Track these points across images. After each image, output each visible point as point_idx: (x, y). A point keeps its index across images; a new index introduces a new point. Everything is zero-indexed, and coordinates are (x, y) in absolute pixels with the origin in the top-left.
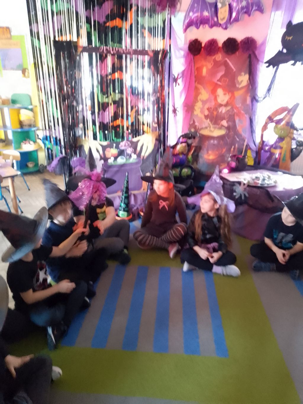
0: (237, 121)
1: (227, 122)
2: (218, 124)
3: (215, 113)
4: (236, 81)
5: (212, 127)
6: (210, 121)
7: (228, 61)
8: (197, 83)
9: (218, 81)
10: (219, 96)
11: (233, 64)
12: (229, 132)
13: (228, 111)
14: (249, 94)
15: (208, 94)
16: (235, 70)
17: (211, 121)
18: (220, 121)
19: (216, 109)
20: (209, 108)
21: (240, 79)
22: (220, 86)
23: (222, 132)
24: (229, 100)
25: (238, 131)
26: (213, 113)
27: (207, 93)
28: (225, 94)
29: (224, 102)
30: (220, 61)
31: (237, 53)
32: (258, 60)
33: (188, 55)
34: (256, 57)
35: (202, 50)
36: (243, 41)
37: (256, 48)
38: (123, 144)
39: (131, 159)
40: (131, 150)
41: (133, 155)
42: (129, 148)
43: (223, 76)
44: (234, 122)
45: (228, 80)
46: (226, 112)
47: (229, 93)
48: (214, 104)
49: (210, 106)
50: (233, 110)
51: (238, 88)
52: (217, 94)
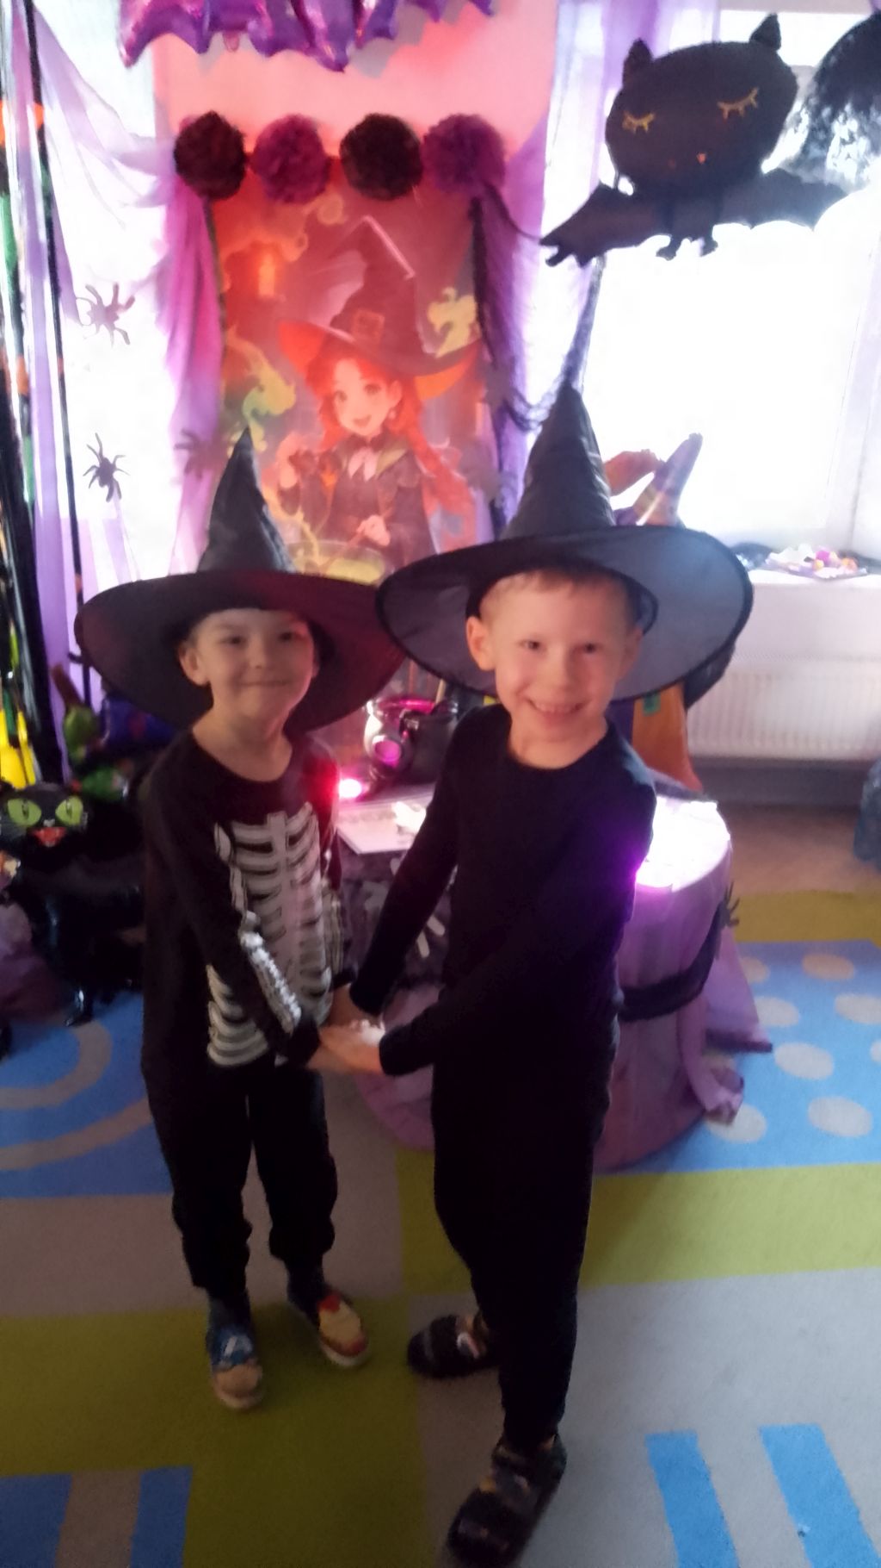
0: (434, 518)
1: (390, 523)
2: (349, 536)
3: (330, 480)
4: (420, 328)
6: (305, 519)
7: (377, 228)
8: (231, 332)
9: (336, 322)
10: (343, 396)
11: (398, 245)
13: (390, 469)
14: (483, 392)
15: (292, 388)
16: (411, 274)
17: (312, 518)
18: (354, 519)
19: (332, 460)
20: (298, 455)
21: (438, 315)
22: (347, 350)
24: (393, 415)
26: (321, 482)
27: (287, 381)
28: (371, 389)
29: (371, 430)
30: (337, 228)
31: (415, 191)
32: (513, 229)
33: (177, 192)
34: (503, 212)
35: (249, 170)
36: (435, 136)
37: (499, 169)
43: (354, 303)
44: (422, 523)
45: (381, 319)
46: (381, 475)
47: (389, 382)
48: (322, 436)
49: (305, 448)
50: (415, 469)
51: (431, 358)
52: (338, 387)
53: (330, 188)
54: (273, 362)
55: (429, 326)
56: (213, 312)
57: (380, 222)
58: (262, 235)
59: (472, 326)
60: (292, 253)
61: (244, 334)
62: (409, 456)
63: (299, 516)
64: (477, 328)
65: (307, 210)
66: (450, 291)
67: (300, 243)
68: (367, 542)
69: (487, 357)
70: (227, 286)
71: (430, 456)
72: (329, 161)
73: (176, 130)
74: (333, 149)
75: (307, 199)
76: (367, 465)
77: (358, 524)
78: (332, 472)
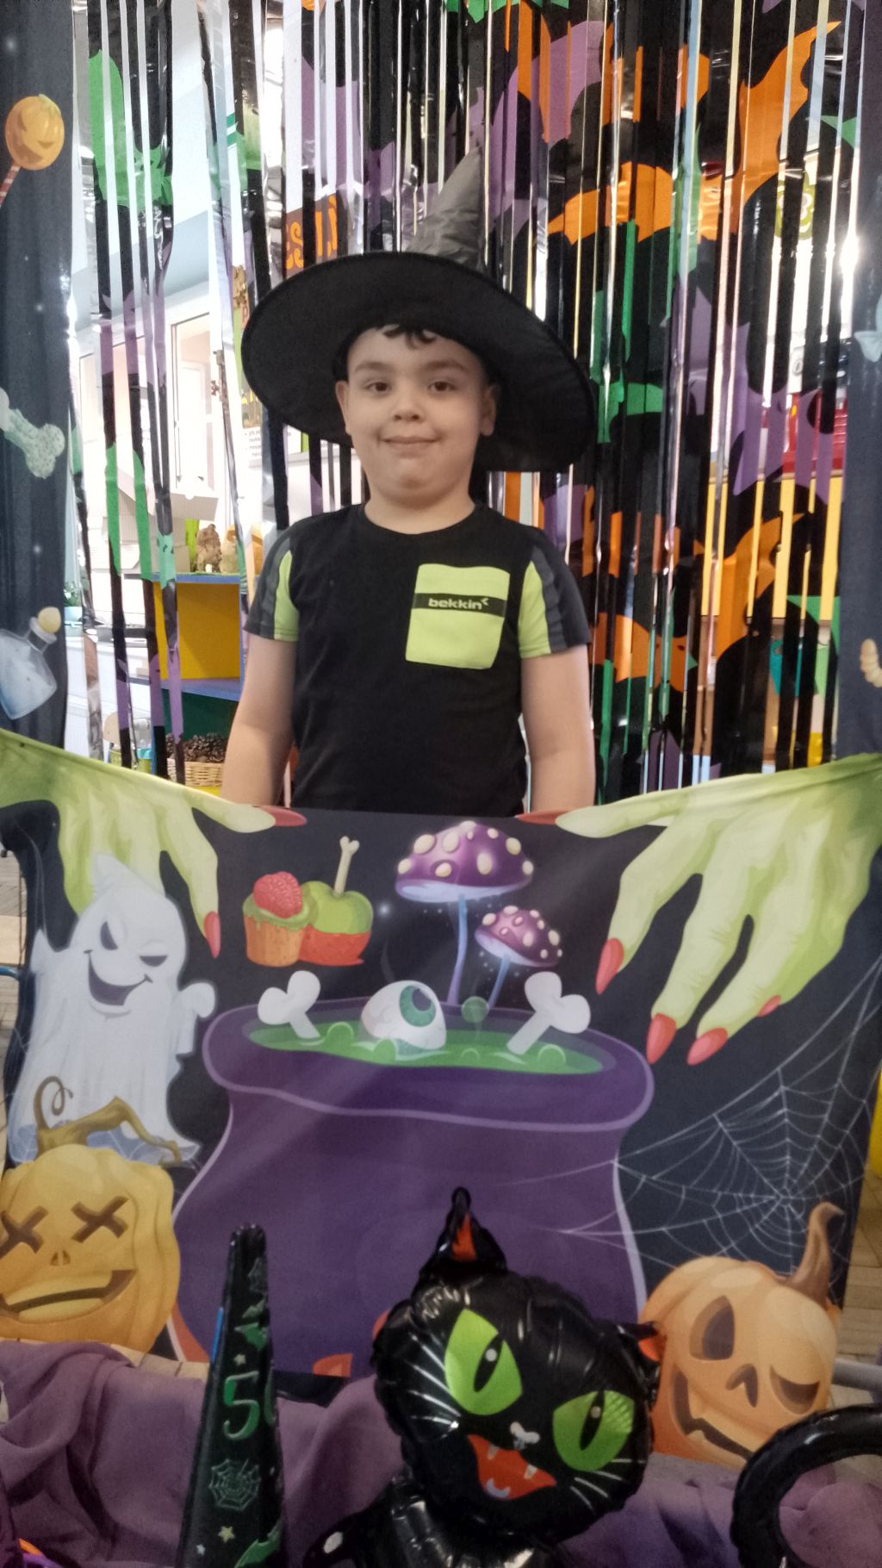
38: (439, 854)
39: (513, 1031)
40: (528, 939)
41: (544, 988)
42: (511, 909)
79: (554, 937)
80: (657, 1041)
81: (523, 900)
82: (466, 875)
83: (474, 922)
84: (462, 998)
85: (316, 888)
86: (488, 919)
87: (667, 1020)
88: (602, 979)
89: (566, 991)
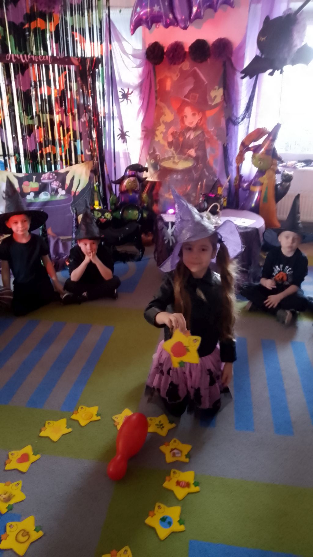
0: (208, 150)
1: (196, 151)
2: (185, 154)
3: (181, 139)
4: (208, 97)
5: (176, 158)
6: (174, 150)
7: (198, 71)
8: (159, 100)
9: (185, 97)
10: (186, 117)
11: (204, 75)
12: (198, 164)
13: (197, 136)
14: (223, 115)
15: (173, 115)
16: (206, 83)
17: (176, 149)
18: (187, 150)
19: (183, 134)
20: (173, 132)
21: (213, 94)
22: (187, 104)
23: (188, 164)
24: (199, 122)
25: (208, 162)
26: (179, 140)
27: (172, 113)
28: (194, 115)
29: (193, 126)
30: (187, 71)
31: (209, 60)
32: (234, 70)
33: (146, 64)
34: (232, 65)
35: (165, 56)
36: (214, 44)
37: (231, 53)
38: (46, 177)
39: (57, 195)
40: (58, 185)
41: (60, 190)
42: (55, 182)
43: (191, 91)
44: (205, 151)
45: (198, 95)
46: (195, 138)
47: (199, 113)
48: (180, 127)
49: (175, 131)
50: (204, 136)
51: (210, 105)
52: (184, 115)
53: (186, 60)
54: (169, 108)
55: (210, 97)
56: (154, 95)
57: (199, 69)
58: (167, 73)
59: (222, 96)
60: (175, 78)
61: (161, 101)
62: (203, 132)
63: (173, 149)
64: (223, 97)
65: (180, 66)
66: (217, 87)
67: (177, 76)
68: (190, 156)
69: (225, 105)
70: (158, 88)
71: (208, 132)
72: (186, 52)
73: (147, 47)
74: (187, 50)
75: (179, 64)
76: (191, 135)
77: (188, 151)
78: (182, 137)
79: (60, 184)
80: (73, 194)
81: (56, 180)
82: (49, 178)
83: (51, 184)
84: (51, 192)
85: (31, 183)
86: (52, 183)
87: (73, 191)
88: (66, 188)
89: (63, 190)
